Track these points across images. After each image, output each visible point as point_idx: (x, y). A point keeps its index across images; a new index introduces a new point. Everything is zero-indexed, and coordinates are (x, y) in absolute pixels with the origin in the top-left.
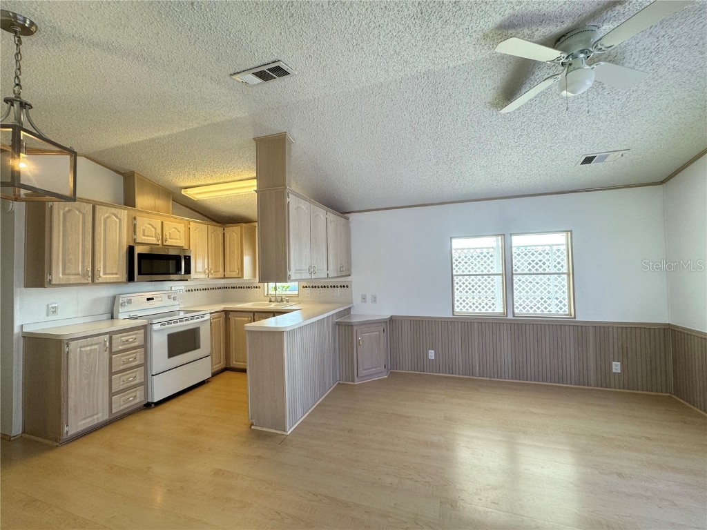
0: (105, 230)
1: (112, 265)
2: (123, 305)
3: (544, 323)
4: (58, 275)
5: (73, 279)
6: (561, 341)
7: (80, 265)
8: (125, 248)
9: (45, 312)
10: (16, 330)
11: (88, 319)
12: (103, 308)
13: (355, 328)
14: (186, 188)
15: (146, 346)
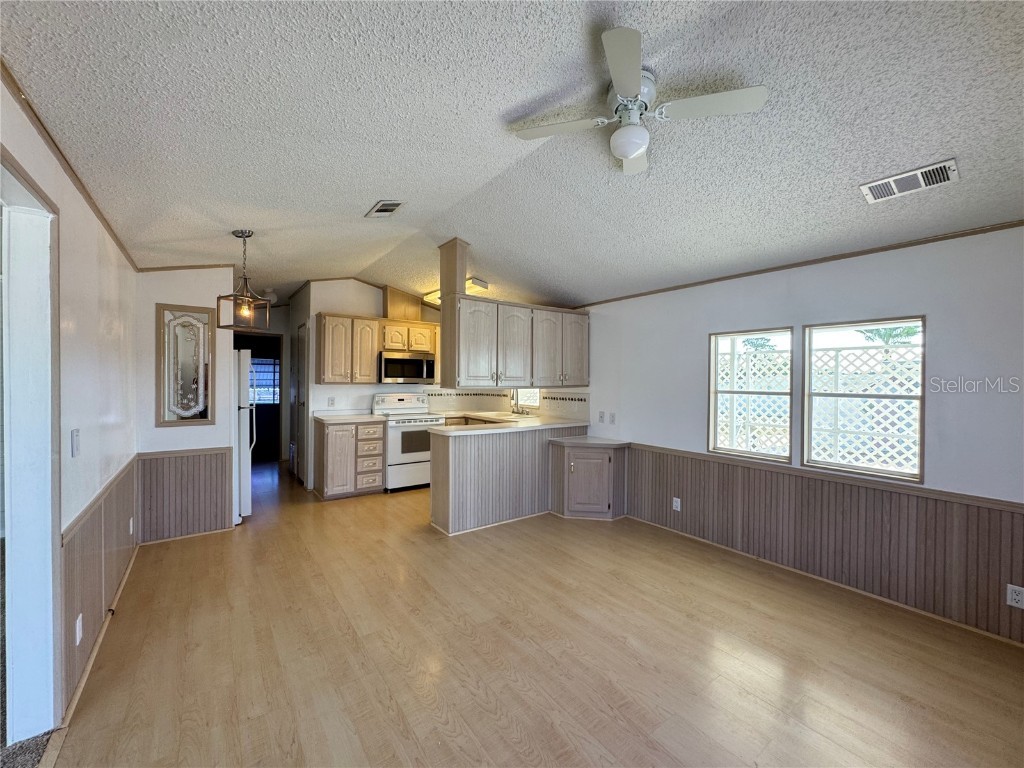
0: (361, 339)
1: (366, 368)
2: (377, 403)
3: (858, 484)
4: (328, 376)
5: (338, 379)
6: (890, 521)
7: (343, 368)
8: (376, 354)
9: (326, 404)
10: (310, 415)
11: (353, 412)
12: (365, 405)
13: (567, 451)
14: (427, 294)
15: (384, 438)
